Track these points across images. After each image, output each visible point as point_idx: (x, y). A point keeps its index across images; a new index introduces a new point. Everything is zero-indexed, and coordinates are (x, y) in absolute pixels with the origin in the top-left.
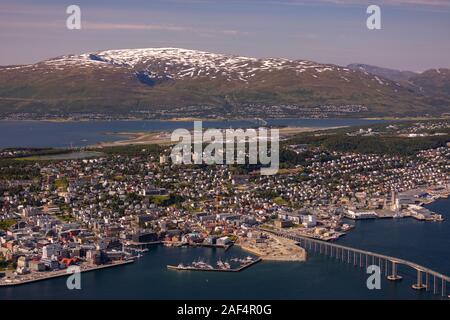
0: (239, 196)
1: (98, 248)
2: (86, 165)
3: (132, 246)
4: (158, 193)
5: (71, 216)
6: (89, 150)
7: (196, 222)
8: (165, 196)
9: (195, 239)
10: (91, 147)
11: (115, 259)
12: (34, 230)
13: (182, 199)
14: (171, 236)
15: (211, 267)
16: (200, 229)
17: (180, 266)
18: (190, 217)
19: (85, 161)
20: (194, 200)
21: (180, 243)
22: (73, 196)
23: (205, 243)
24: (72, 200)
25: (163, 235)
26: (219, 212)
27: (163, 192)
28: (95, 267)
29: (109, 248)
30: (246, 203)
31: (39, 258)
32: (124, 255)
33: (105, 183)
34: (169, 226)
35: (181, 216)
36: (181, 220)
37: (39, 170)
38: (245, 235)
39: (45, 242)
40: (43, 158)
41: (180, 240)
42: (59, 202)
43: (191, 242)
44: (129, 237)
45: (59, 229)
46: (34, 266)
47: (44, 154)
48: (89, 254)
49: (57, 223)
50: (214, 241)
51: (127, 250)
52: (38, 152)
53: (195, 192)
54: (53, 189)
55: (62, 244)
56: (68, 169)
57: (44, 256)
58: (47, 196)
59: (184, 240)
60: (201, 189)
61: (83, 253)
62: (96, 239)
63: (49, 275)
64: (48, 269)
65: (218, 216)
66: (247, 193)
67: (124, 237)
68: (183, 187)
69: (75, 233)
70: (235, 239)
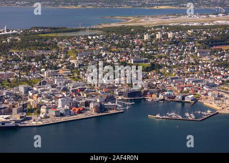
0: (203, 65)
1: (98, 101)
2: (90, 40)
3: (122, 100)
4: (142, 62)
5: (79, 78)
6: (93, 29)
7: (170, 83)
8: (148, 64)
9: (169, 97)
10: (94, 27)
11: (110, 109)
12: (53, 87)
13: (160, 67)
14: (151, 94)
15: (180, 117)
16: (173, 89)
17: (158, 116)
18: (166, 80)
19: (90, 37)
20: (169, 67)
21: (158, 99)
22: (80, 62)
23: (176, 99)
24: (80, 66)
25: (146, 93)
26: (187, 77)
27: (146, 61)
28: (96, 114)
29: (106, 101)
30: (207, 70)
31: (56, 107)
32: (117, 107)
33: (104, 54)
34: (150, 86)
35: (159, 79)
36: (159, 82)
37: (56, 43)
38: (206, 94)
39: (60, 96)
40: (59, 35)
41: (158, 96)
42: (71, 67)
43: (166, 98)
44: (121, 94)
45: (70, 86)
46: (52, 113)
47: (60, 32)
48: (92, 105)
49: (69, 82)
50: (183, 98)
51: (119, 103)
52: (55, 30)
53: (170, 62)
54: (66, 58)
55: (73, 97)
56: (78, 43)
57: (60, 106)
58: (62, 63)
59: (161, 97)
60: (174, 59)
61: (87, 104)
62: (97, 95)
63: (63, 119)
64: (62, 115)
65: (186, 80)
66: (208, 63)
67: (117, 93)
68: (161, 57)
69: (82, 90)
70: (199, 97)
